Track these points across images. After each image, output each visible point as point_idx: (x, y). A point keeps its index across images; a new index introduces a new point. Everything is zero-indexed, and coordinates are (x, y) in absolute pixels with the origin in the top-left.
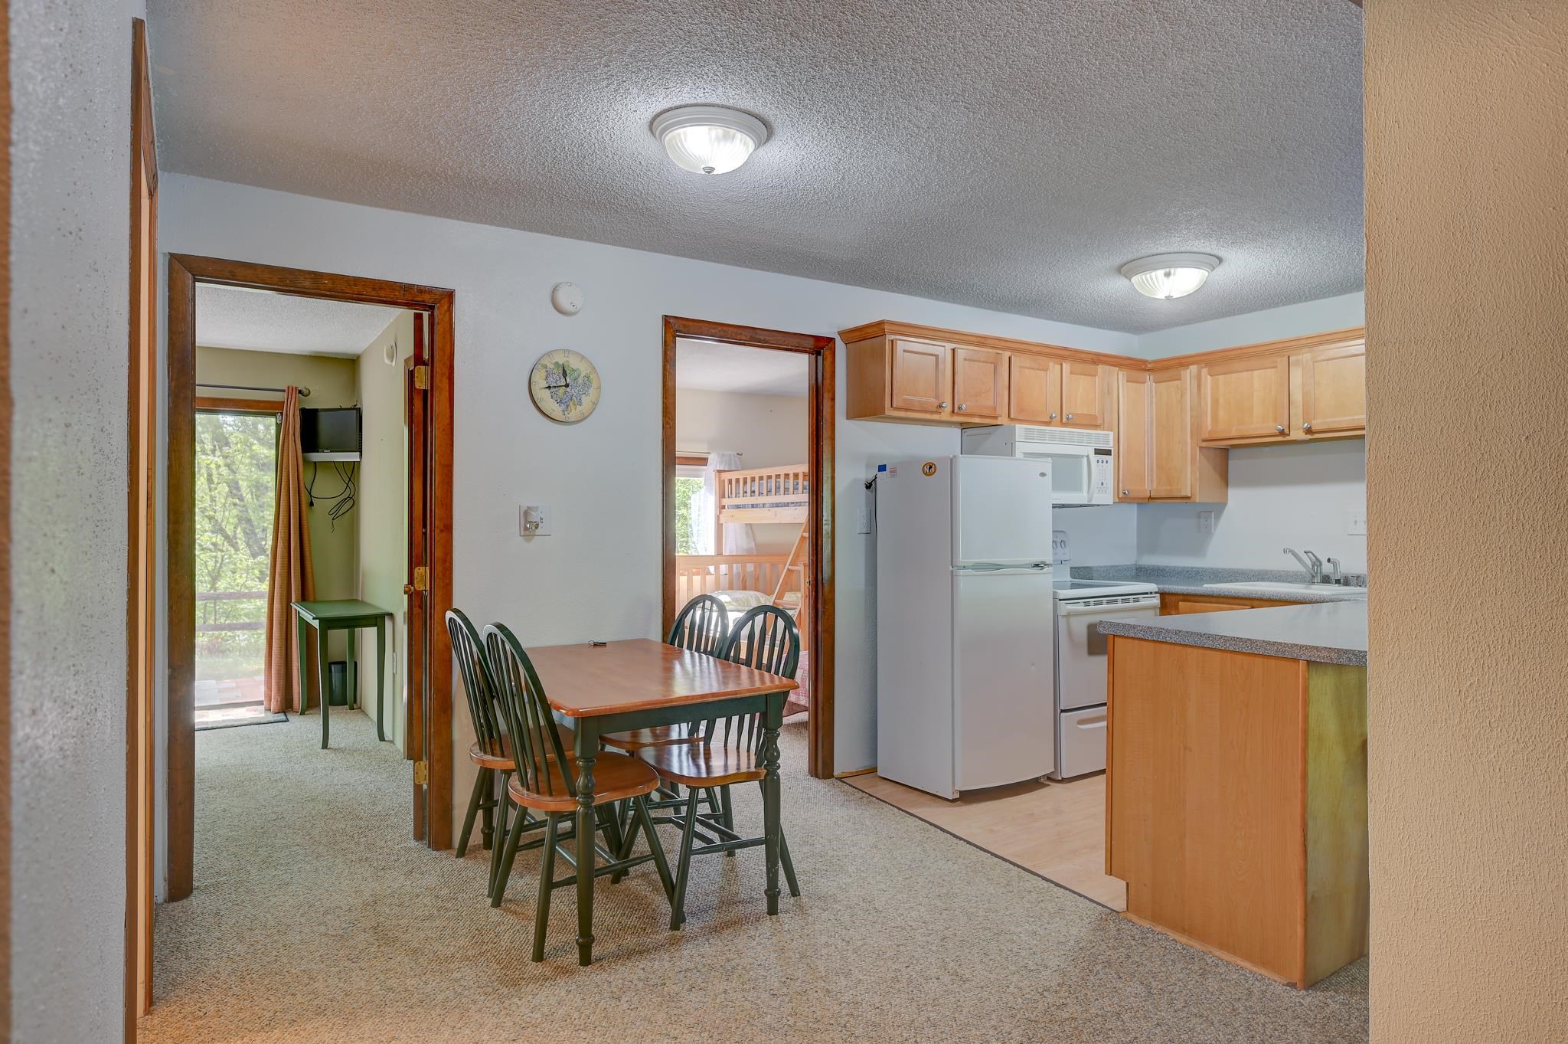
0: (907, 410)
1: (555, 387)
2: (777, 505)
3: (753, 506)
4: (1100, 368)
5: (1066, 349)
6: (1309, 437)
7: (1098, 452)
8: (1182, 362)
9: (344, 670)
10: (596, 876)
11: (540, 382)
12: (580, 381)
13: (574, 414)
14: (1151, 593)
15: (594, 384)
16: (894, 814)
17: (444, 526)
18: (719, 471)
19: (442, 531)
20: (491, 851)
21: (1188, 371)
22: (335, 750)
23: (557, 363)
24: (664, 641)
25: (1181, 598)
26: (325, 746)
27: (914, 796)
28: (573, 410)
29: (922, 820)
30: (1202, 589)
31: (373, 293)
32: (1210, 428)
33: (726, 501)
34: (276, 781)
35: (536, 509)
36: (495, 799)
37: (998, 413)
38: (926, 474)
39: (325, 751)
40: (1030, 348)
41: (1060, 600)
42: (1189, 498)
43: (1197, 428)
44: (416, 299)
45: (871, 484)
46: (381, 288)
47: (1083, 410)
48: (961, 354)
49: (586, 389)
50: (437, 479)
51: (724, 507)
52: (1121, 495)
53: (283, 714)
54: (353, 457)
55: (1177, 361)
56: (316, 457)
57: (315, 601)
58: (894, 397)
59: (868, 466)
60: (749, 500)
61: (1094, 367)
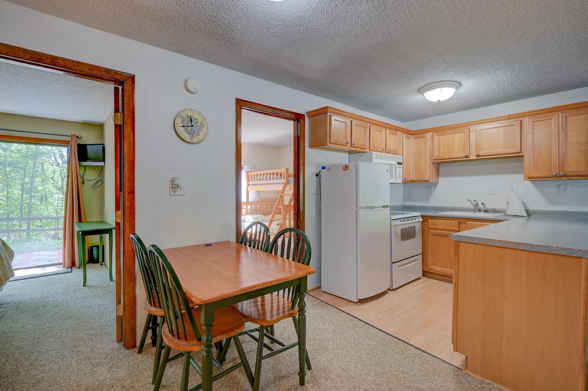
0: (335, 144)
1: (186, 126)
2: (270, 184)
3: (260, 184)
4: (398, 133)
5: (388, 124)
6: (478, 158)
7: (398, 163)
8: (426, 131)
9: (98, 250)
10: (214, 381)
11: (179, 124)
12: (199, 124)
13: (196, 139)
14: (418, 216)
15: (205, 127)
16: (335, 311)
17: (130, 191)
18: (247, 172)
19: (129, 193)
20: (155, 348)
21: (428, 134)
22: (89, 287)
23: (187, 115)
24: (237, 242)
25: (429, 218)
26: (84, 285)
27: (339, 300)
28: (195, 138)
29: (349, 314)
30: (437, 214)
31: (89, 72)
32: (437, 155)
33: (250, 183)
34: (56, 306)
35: (177, 178)
36: (158, 323)
37: (366, 147)
38: (344, 170)
39: (85, 287)
40: (376, 122)
41: (392, 220)
42: (428, 181)
43: (432, 155)
44: (114, 77)
45: (318, 174)
46: (93, 69)
47: (392, 148)
48: (354, 123)
49: (201, 128)
50: (126, 168)
51: (249, 185)
52: (404, 180)
53: (70, 269)
54: (102, 164)
55: (424, 131)
56: (84, 163)
57: (86, 222)
58: (331, 139)
59: (317, 167)
60: (259, 182)
61: (396, 132)
